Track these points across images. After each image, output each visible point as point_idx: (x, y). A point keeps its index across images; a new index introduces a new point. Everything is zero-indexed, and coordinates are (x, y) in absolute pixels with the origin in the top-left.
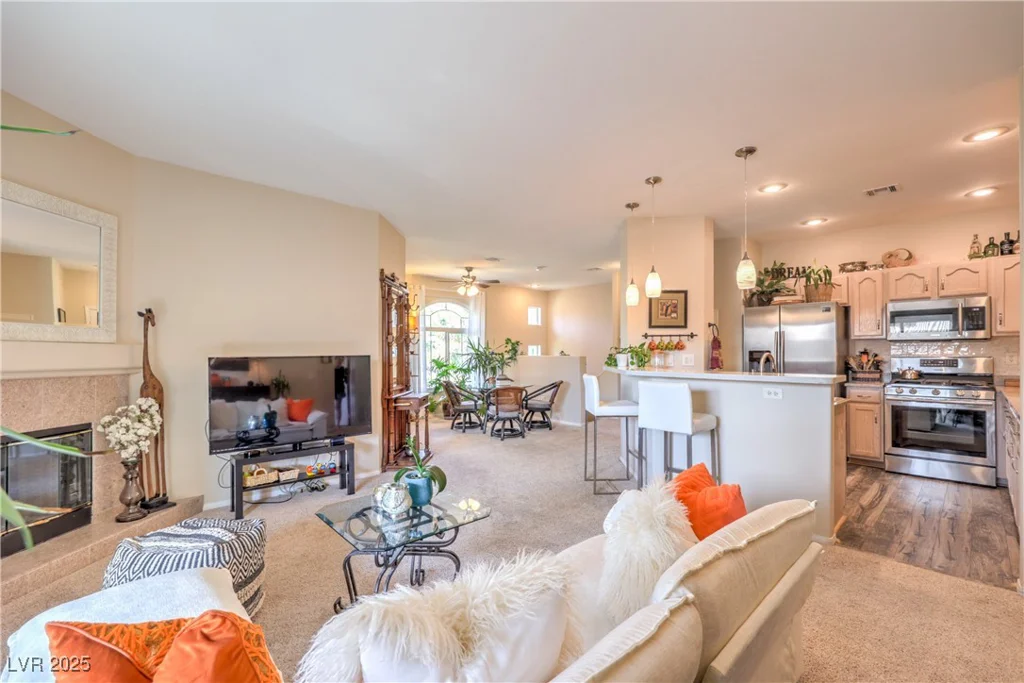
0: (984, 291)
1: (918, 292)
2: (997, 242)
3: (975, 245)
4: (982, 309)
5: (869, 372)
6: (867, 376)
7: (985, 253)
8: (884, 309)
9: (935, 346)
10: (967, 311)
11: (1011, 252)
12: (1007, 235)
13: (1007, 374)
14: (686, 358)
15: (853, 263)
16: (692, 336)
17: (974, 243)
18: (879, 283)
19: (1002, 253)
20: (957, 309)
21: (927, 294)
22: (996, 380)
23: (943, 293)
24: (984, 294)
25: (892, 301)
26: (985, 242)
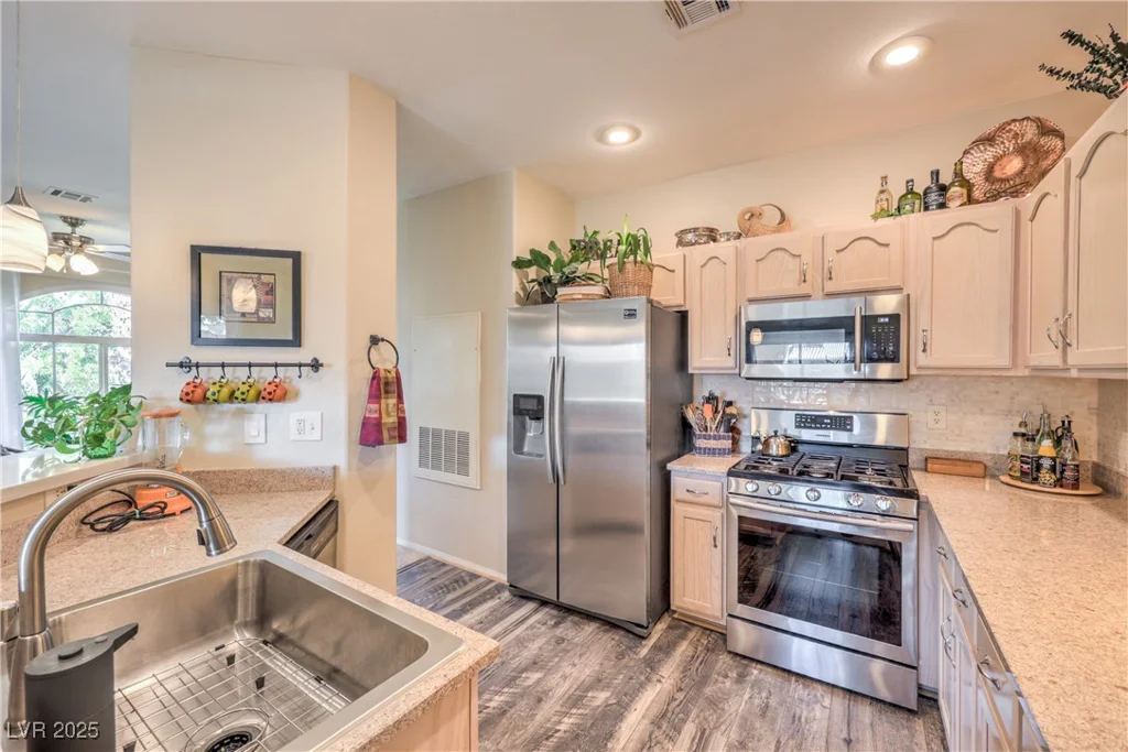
0: (897, 283)
1: (791, 286)
2: (919, 189)
3: (883, 196)
4: (895, 318)
5: (715, 438)
6: (712, 444)
7: (899, 209)
8: (738, 318)
9: (819, 389)
10: (869, 320)
11: (942, 206)
12: (936, 174)
13: (928, 446)
14: (300, 422)
15: (695, 230)
16: (316, 365)
17: (882, 192)
18: (731, 267)
19: (926, 209)
20: (853, 318)
21: (805, 289)
22: (914, 459)
23: (831, 287)
24: (898, 290)
25: (751, 301)
26: (897, 189)
